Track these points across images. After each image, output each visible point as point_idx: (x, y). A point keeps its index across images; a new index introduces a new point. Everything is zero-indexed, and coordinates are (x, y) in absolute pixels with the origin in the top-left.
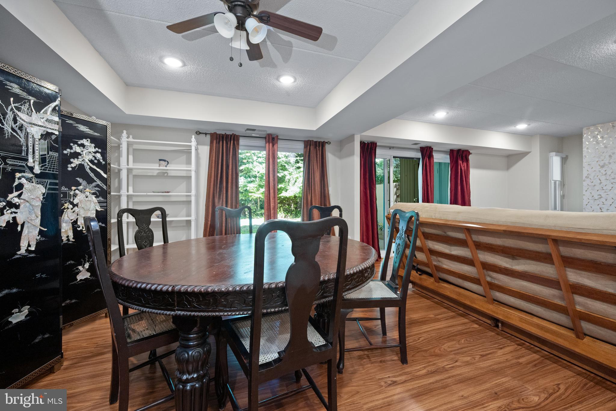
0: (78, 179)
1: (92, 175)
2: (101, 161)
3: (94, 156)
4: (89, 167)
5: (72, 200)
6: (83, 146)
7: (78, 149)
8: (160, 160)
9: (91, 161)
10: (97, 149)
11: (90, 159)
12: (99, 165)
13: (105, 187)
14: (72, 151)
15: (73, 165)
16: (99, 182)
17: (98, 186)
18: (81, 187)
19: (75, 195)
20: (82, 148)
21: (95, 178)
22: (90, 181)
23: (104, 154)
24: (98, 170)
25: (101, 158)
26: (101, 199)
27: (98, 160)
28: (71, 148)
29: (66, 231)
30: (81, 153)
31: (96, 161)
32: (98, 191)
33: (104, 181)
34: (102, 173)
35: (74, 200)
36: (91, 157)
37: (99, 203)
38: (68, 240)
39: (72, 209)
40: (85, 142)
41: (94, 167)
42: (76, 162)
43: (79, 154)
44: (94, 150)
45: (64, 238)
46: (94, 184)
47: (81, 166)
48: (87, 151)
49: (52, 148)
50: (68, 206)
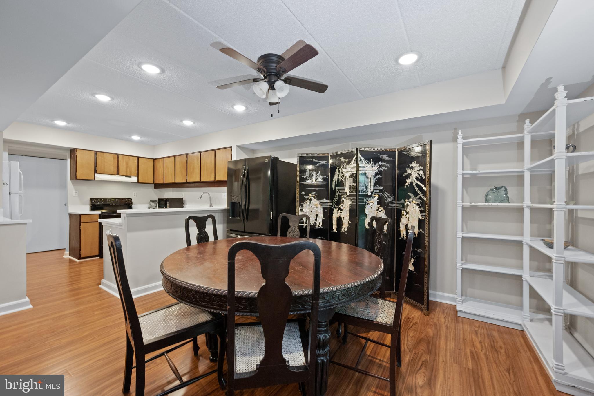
0: (409, 193)
1: (417, 189)
2: (423, 176)
3: (419, 174)
4: (415, 183)
5: (406, 209)
6: (412, 168)
7: (409, 172)
9: (417, 179)
10: (420, 167)
11: (416, 177)
12: (422, 180)
13: (425, 199)
14: (407, 174)
15: (407, 184)
16: (421, 195)
17: (420, 198)
18: (410, 200)
19: (408, 206)
20: (412, 169)
21: (419, 192)
22: (416, 194)
23: (425, 172)
24: (421, 184)
25: (423, 174)
27: (421, 177)
28: (406, 172)
29: (402, 230)
30: (411, 174)
31: (419, 178)
32: (420, 202)
33: (425, 193)
34: (423, 187)
35: (407, 209)
36: (416, 175)
37: (421, 212)
38: (403, 237)
39: (406, 215)
40: (413, 164)
41: (418, 183)
42: (408, 181)
43: (410, 175)
44: (419, 169)
45: (402, 235)
46: (418, 197)
47: (411, 183)
48: (414, 171)
49: (354, 181)
50: (404, 213)
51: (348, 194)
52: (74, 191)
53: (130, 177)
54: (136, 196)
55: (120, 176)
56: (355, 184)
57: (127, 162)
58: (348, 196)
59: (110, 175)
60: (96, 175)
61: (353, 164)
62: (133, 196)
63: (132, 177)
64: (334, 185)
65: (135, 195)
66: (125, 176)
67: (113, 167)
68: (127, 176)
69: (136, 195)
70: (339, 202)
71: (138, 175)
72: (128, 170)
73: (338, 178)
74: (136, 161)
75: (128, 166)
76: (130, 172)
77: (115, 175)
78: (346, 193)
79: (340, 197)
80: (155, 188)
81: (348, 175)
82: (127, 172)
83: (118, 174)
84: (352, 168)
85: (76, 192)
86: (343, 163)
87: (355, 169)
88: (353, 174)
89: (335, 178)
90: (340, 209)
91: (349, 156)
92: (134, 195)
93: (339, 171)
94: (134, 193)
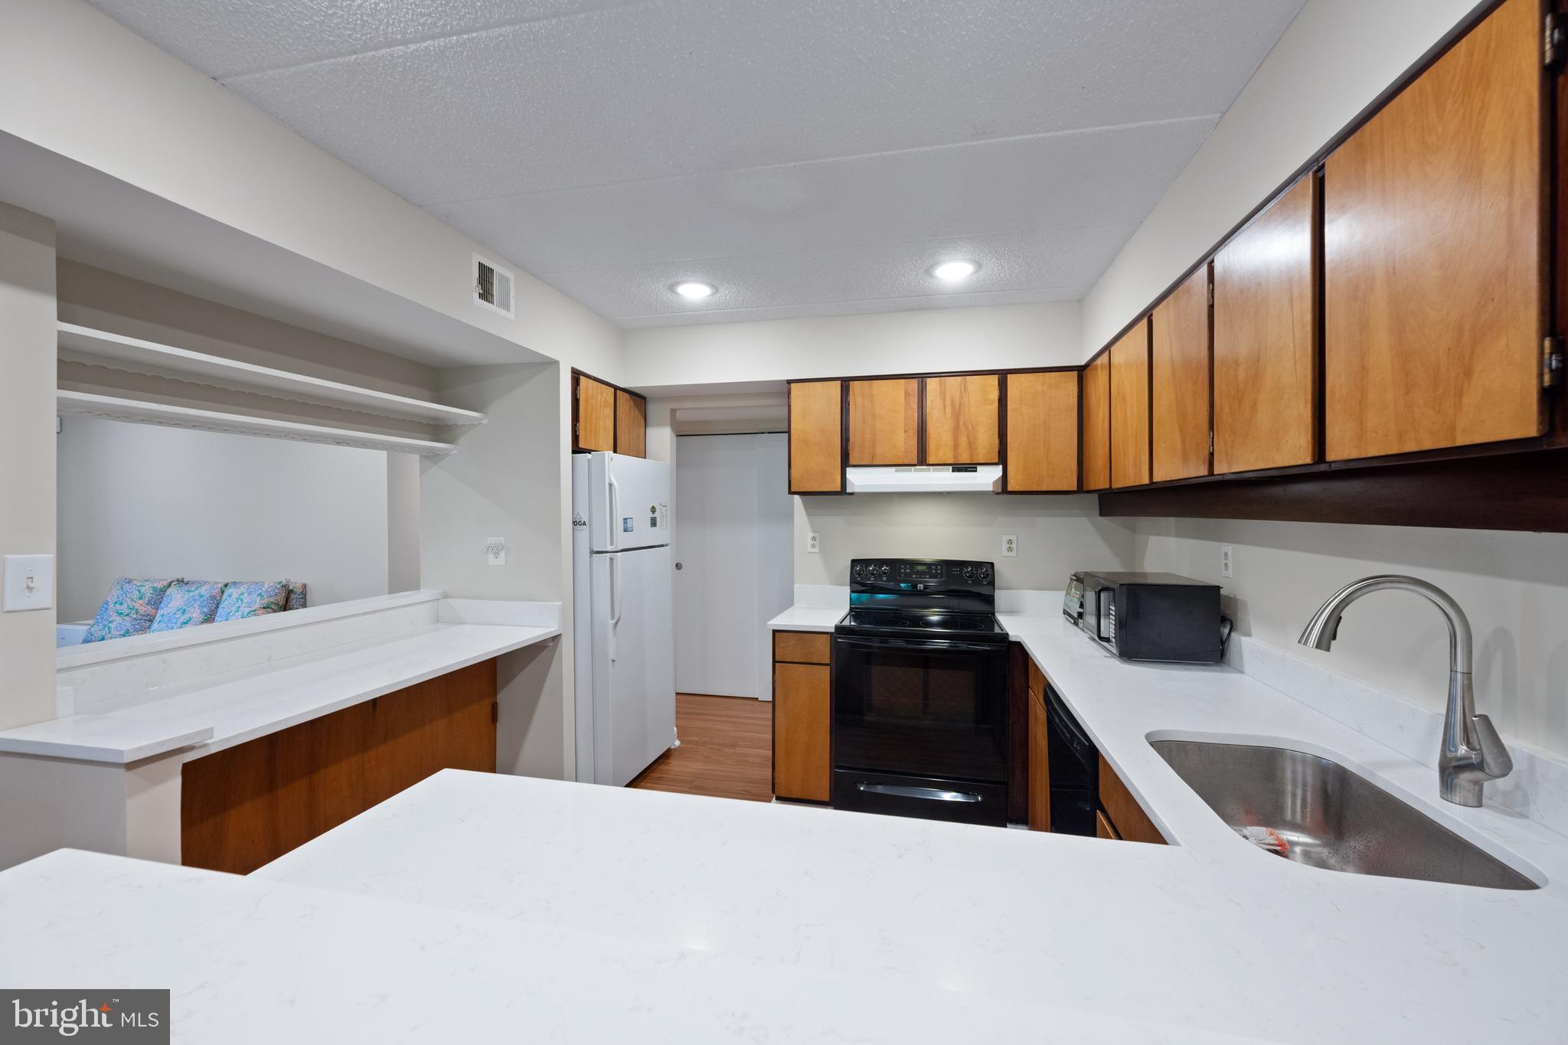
52: (810, 535)
53: (970, 467)
54: (1014, 553)
55: (931, 467)
57: (957, 404)
59: (893, 469)
60: (851, 473)
62: (1005, 552)
63: (979, 468)
65: (1010, 549)
66: (951, 468)
67: (905, 432)
68: (958, 468)
69: (1014, 546)
71: (1002, 459)
72: (963, 440)
74: (994, 395)
75: (961, 423)
76: (971, 445)
77: (913, 468)
80: (1101, 515)
82: (956, 447)
83: (922, 460)
85: (814, 539)
92: (1005, 546)
94: (1005, 539)
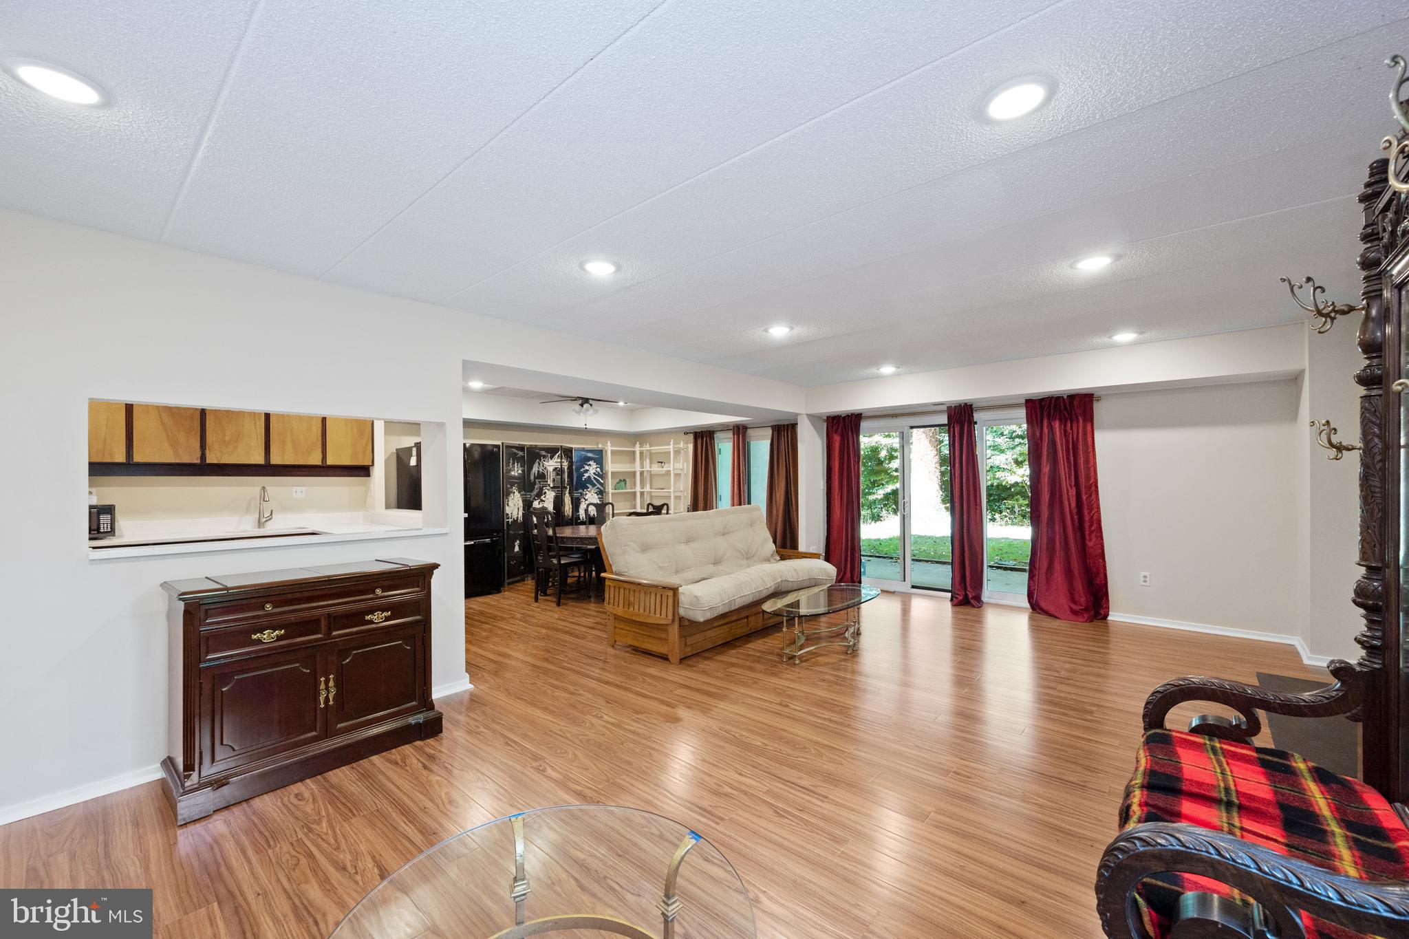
0: (587, 485)
1: (595, 482)
2: (600, 472)
3: (596, 470)
4: (593, 477)
6: (590, 465)
7: (587, 467)
8: (659, 462)
9: (594, 474)
10: (598, 465)
12: (598, 475)
13: (602, 489)
14: (585, 469)
15: (585, 477)
16: (599, 486)
17: (598, 488)
18: (589, 489)
19: (586, 494)
21: (597, 484)
22: (594, 485)
23: (602, 469)
24: (598, 478)
25: (600, 470)
26: (600, 496)
27: (598, 472)
32: (598, 491)
33: (602, 484)
34: (600, 480)
35: (585, 497)
36: (594, 471)
37: (598, 498)
39: (585, 501)
40: (591, 463)
41: (596, 477)
42: (586, 475)
43: (588, 470)
44: (595, 467)
45: (581, 518)
46: (596, 487)
47: (589, 477)
48: (591, 468)
49: (557, 474)
50: (582, 500)
51: (552, 486)
56: (559, 477)
58: (552, 488)
61: (556, 459)
64: (532, 477)
70: (540, 494)
73: (538, 471)
78: (549, 485)
79: (541, 489)
81: (551, 469)
84: (556, 462)
86: (544, 457)
87: (559, 464)
88: (556, 468)
89: (534, 469)
90: (542, 501)
91: (552, 451)
93: (539, 464)
